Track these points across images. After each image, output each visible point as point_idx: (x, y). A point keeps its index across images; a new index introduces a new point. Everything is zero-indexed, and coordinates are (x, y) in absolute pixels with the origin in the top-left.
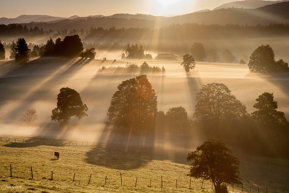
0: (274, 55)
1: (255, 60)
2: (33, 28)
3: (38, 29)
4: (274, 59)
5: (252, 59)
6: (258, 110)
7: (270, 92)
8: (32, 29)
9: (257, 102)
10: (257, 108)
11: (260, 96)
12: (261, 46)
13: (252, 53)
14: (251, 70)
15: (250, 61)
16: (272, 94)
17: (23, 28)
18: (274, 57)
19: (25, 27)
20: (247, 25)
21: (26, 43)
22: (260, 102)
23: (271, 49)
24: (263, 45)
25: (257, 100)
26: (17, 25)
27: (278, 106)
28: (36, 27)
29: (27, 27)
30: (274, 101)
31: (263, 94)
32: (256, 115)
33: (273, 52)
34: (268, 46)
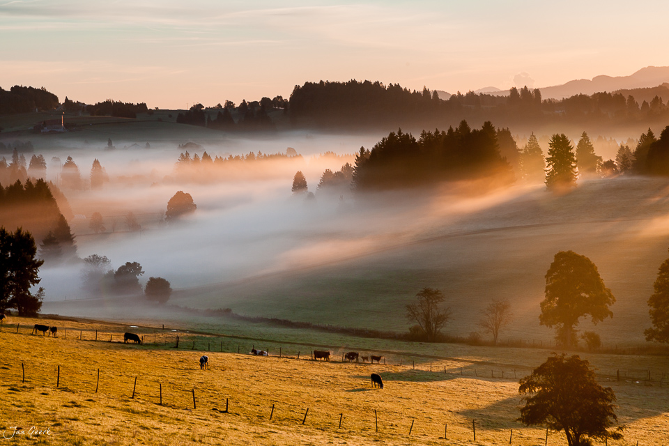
2: (649, 100)
3: (661, 103)
8: (647, 103)
17: (626, 101)
19: (631, 98)
21: (570, 145)
26: (612, 96)
28: (657, 97)
29: (636, 100)
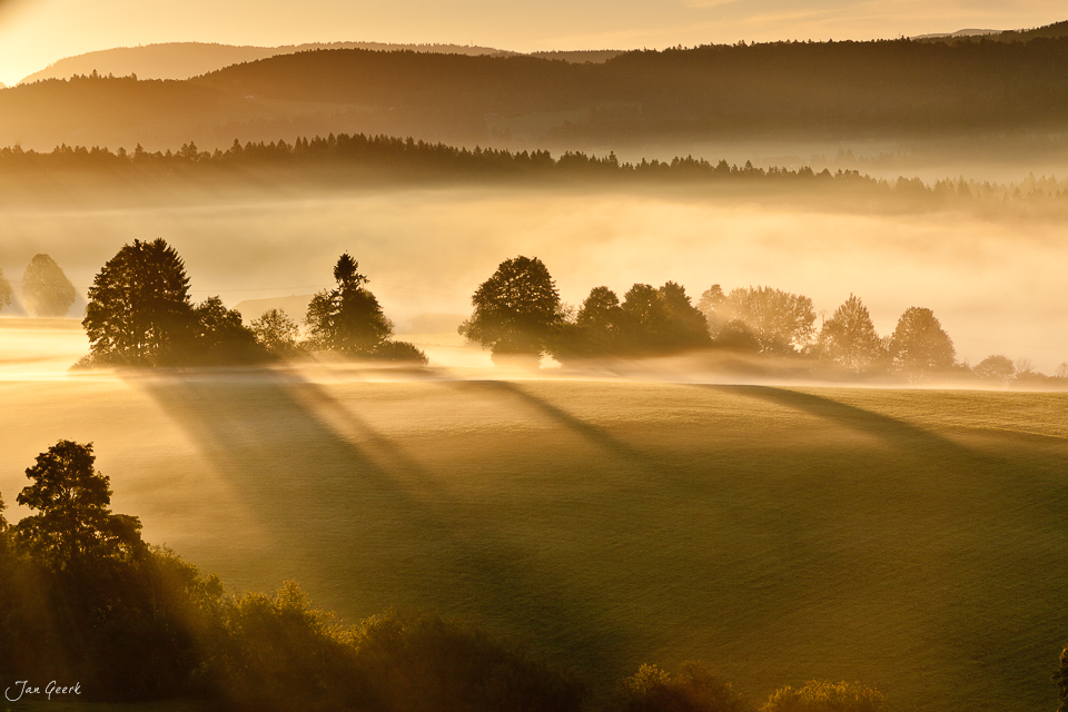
0: (187, 280)
1: (113, 304)
4: (188, 297)
5: (97, 297)
6: (36, 512)
7: (81, 441)
9: (32, 482)
10: (33, 504)
11: (41, 458)
12: (132, 244)
13: (99, 276)
14: (95, 343)
15: (91, 304)
16: (89, 445)
18: (188, 287)
20: (139, 148)
22: (40, 483)
23: (171, 255)
24: (141, 241)
25: (30, 473)
27: (110, 493)
30: (95, 474)
31: (53, 450)
32: (27, 534)
33: (181, 268)
34: (160, 244)
